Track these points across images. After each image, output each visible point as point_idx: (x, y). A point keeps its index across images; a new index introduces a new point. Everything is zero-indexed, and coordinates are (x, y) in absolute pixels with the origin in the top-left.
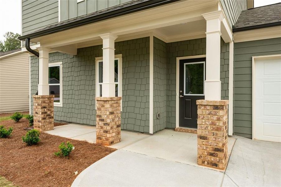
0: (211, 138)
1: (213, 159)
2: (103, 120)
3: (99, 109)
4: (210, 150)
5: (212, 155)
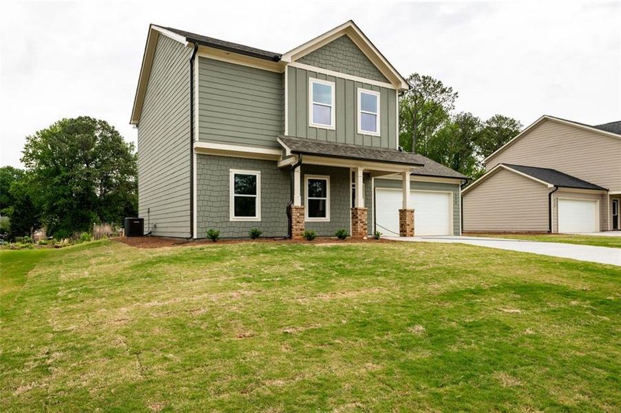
0: (411, 225)
2: (362, 222)
3: (360, 215)
4: (410, 230)
5: (411, 232)
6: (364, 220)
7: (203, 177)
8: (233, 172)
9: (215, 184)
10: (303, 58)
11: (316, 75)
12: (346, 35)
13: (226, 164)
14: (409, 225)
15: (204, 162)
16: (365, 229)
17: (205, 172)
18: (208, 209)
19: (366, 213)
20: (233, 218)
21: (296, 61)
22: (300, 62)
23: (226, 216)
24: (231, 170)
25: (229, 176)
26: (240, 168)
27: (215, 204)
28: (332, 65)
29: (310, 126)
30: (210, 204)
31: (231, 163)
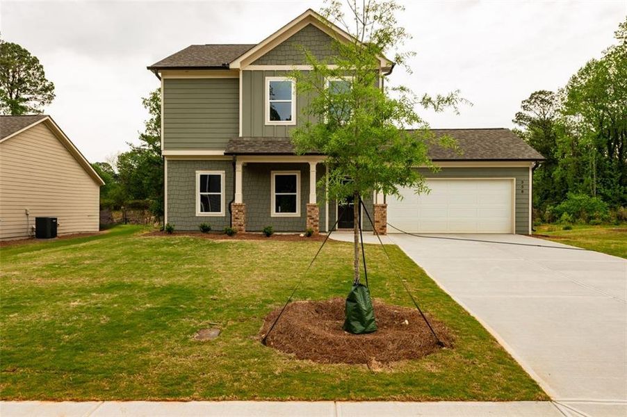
0: (381, 221)
1: (382, 231)
2: (313, 219)
3: (310, 211)
4: (381, 227)
5: (381, 229)
6: (314, 216)
7: (172, 179)
8: (199, 173)
9: (183, 184)
10: (259, 59)
11: (274, 73)
12: (310, 25)
13: (193, 166)
14: (378, 222)
15: (174, 166)
16: (316, 226)
17: (174, 174)
18: (177, 206)
19: (317, 209)
20: (199, 213)
21: (251, 64)
22: (256, 64)
23: (192, 212)
24: (197, 172)
25: (195, 177)
26: (206, 169)
27: (183, 202)
28: (293, 59)
29: (266, 124)
30: (179, 202)
31: (197, 166)
